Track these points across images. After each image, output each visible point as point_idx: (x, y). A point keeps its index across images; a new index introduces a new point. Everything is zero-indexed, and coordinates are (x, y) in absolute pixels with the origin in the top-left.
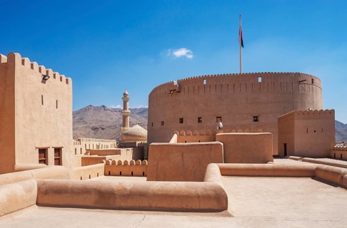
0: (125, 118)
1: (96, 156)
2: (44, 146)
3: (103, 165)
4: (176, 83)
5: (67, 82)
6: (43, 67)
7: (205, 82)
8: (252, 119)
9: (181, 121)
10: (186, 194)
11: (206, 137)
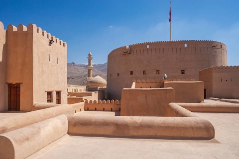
0: (89, 71)
1: (75, 97)
2: (50, 90)
3: (83, 103)
4: (128, 47)
5: (64, 46)
6: (49, 34)
7: (148, 47)
8: (180, 72)
9: (132, 73)
10: (183, 126)
11: (155, 84)
